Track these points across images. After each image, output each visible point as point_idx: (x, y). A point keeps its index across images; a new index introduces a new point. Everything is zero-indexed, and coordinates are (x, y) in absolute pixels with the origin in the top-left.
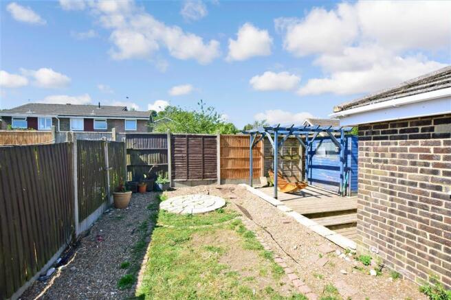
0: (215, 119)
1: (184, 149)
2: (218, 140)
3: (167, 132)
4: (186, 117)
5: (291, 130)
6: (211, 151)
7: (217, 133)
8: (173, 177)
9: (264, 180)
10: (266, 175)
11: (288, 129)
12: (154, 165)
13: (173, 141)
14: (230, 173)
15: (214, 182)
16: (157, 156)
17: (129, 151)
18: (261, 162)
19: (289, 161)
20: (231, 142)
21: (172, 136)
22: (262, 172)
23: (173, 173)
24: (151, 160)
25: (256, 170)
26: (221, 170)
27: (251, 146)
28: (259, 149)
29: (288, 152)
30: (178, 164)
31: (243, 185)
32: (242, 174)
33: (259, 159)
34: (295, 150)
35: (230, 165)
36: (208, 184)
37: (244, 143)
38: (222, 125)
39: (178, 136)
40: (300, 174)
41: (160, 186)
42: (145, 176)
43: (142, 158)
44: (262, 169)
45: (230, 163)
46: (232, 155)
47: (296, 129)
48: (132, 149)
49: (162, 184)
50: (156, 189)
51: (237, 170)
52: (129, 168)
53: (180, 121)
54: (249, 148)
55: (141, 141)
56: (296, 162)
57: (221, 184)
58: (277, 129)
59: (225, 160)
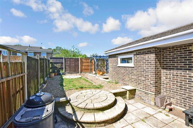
0: (79, 53)
1: (69, 62)
2: (80, 60)
3: (63, 57)
4: (67, 52)
5: (100, 57)
6: (77, 63)
7: (79, 58)
8: (65, 71)
9: (94, 72)
10: (95, 71)
11: (99, 56)
12: (59, 67)
13: (65, 60)
14: (83, 70)
15: (78, 73)
16: (60, 64)
17: (51, 63)
18: (93, 67)
19: (102, 67)
20: (84, 60)
21: (65, 58)
22: (93, 70)
23: (65, 70)
24: (58, 66)
25: (91, 69)
26: (81, 69)
27: (90, 62)
28: (92, 63)
29: (101, 64)
30: (67, 67)
31: (87, 74)
32: (87, 70)
33: (92, 66)
34: (104, 63)
35: (83, 68)
36: (76, 73)
37: (88, 61)
38: (81, 55)
39: (67, 58)
40: (105, 70)
41: (61, 74)
42: (56, 71)
43: (55, 65)
44: (93, 69)
45: (83, 67)
46: (84, 65)
47: (102, 57)
48: (52, 62)
49: (62, 73)
50: (60, 74)
51: (86, 69)
52: (51, 68)
53: (65, 53)
54: (89, 62)
55: (55, 60)
56: (104, 67)
57: (81, 73)
58: (96, 56)
59: (82, 66)
